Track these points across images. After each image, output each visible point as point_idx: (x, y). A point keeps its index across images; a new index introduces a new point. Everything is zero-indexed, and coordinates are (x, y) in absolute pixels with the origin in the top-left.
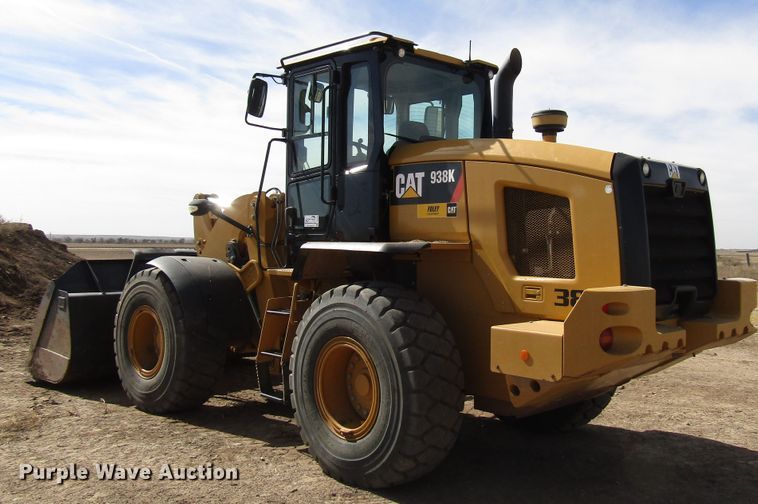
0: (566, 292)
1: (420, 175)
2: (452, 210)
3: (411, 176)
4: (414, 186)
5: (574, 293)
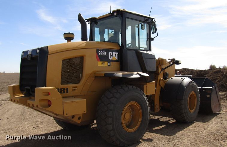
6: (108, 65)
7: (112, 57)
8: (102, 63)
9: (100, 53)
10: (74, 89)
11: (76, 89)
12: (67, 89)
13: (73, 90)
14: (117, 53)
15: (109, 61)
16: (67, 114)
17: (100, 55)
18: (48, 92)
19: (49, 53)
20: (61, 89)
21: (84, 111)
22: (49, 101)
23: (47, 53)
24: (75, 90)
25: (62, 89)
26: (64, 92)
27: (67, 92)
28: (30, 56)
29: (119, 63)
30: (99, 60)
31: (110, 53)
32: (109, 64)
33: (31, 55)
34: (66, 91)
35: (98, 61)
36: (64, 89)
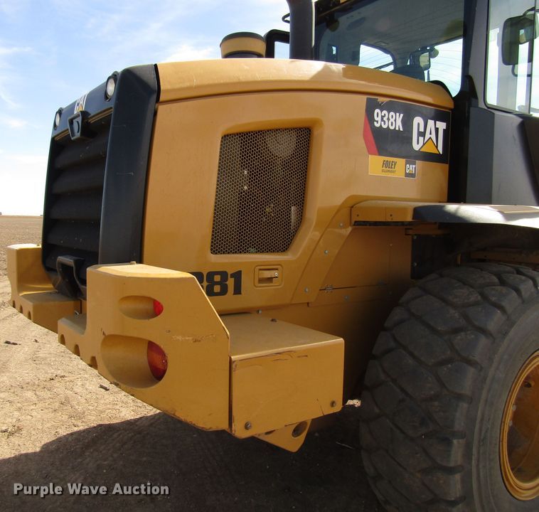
6: (407, 175)
7: (421, 139)
8: (386, 164)
9: (379, 119)
10: (267, 274)
11: (276, 274)
12: (237, 276)
13: (261, 280)
14: (442, 126)
15: (412, 156)
16: (247, 427)
17: (377, 125)
18: (149, 299)
19: (162, 98)
20: (211, 275)
21: (333, 404)
22: (152, 346)
23: (155, 96)
24: (270, 280)
25: (217, 273)
26: (224, 291)
27: (238, 290)
28: (79, 119)
29: (447, 166)
30: (375, 149)
31: (418, 120)
32: (411, 168)
33: (84, 114)
34: (231, 282)
35: (370, 152)
36: (224, 275)
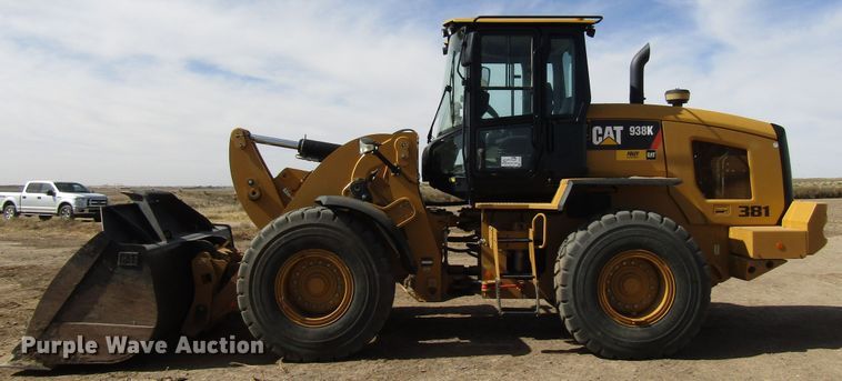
0: (747, 208)
1: (619, 129)
2: (652, 155)
3: (608, 129)
4: (612, 135)
5: (753, 208)
